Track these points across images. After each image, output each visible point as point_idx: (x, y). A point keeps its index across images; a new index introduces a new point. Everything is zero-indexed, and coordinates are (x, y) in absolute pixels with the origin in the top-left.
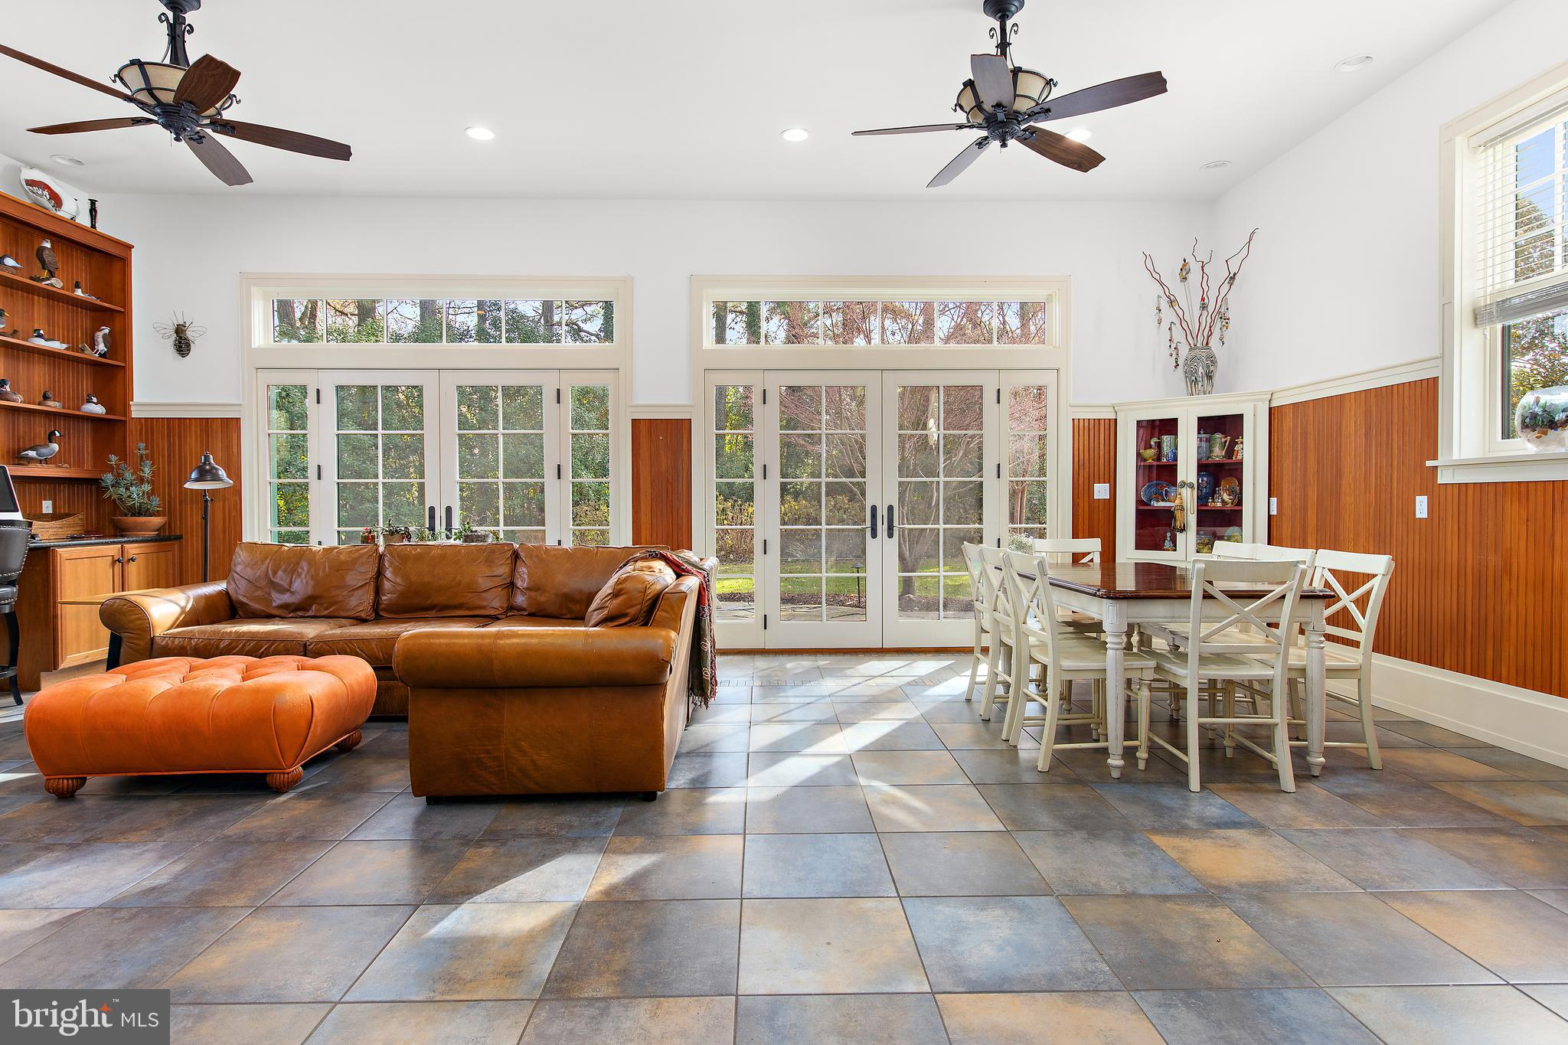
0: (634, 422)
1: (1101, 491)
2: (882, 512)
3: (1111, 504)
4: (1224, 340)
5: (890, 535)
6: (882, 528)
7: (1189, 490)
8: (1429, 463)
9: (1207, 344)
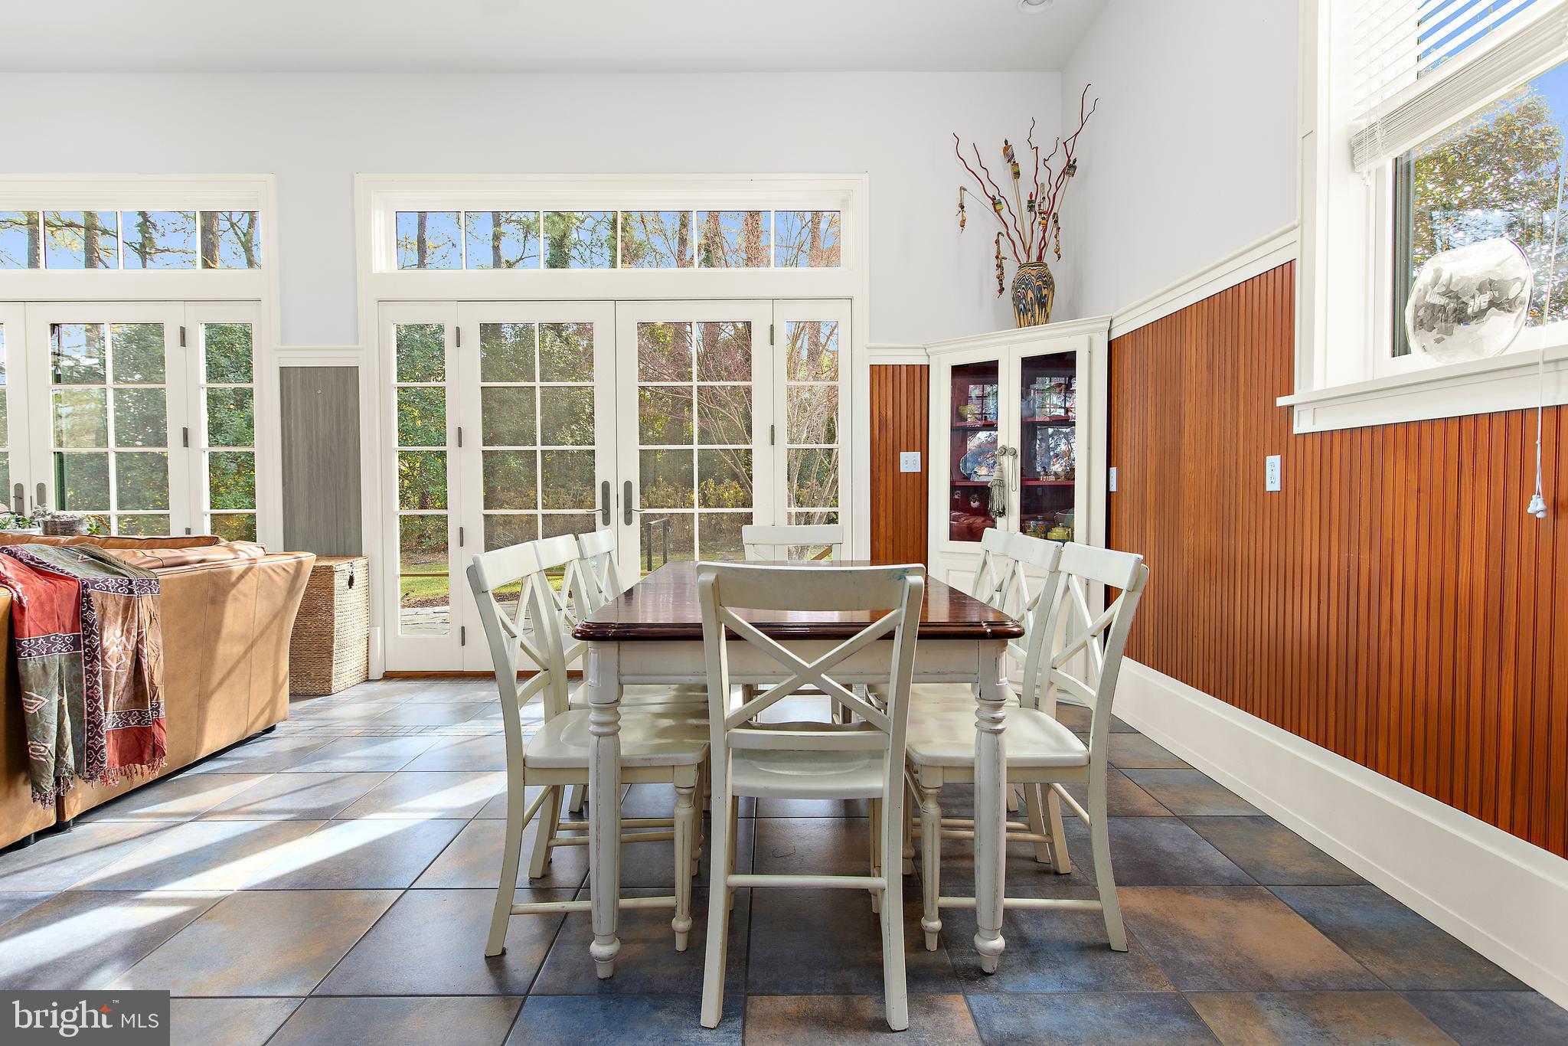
0: (284, 371)
1: (909, 462)
2: (617, 492)
3: (922, 479)
4: (1060, 252)
5: (628, 521)
6: (617, 511)
7: (1011, 458)
8: (1281, 401)
9: (1040, 258)
